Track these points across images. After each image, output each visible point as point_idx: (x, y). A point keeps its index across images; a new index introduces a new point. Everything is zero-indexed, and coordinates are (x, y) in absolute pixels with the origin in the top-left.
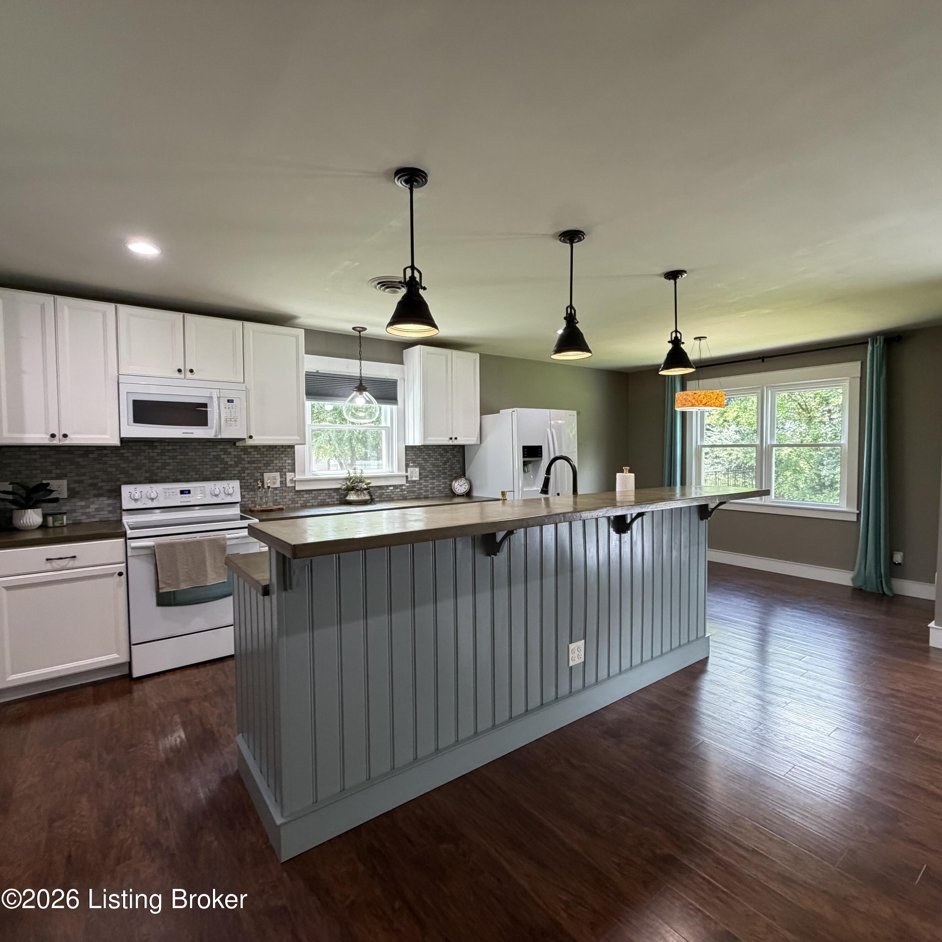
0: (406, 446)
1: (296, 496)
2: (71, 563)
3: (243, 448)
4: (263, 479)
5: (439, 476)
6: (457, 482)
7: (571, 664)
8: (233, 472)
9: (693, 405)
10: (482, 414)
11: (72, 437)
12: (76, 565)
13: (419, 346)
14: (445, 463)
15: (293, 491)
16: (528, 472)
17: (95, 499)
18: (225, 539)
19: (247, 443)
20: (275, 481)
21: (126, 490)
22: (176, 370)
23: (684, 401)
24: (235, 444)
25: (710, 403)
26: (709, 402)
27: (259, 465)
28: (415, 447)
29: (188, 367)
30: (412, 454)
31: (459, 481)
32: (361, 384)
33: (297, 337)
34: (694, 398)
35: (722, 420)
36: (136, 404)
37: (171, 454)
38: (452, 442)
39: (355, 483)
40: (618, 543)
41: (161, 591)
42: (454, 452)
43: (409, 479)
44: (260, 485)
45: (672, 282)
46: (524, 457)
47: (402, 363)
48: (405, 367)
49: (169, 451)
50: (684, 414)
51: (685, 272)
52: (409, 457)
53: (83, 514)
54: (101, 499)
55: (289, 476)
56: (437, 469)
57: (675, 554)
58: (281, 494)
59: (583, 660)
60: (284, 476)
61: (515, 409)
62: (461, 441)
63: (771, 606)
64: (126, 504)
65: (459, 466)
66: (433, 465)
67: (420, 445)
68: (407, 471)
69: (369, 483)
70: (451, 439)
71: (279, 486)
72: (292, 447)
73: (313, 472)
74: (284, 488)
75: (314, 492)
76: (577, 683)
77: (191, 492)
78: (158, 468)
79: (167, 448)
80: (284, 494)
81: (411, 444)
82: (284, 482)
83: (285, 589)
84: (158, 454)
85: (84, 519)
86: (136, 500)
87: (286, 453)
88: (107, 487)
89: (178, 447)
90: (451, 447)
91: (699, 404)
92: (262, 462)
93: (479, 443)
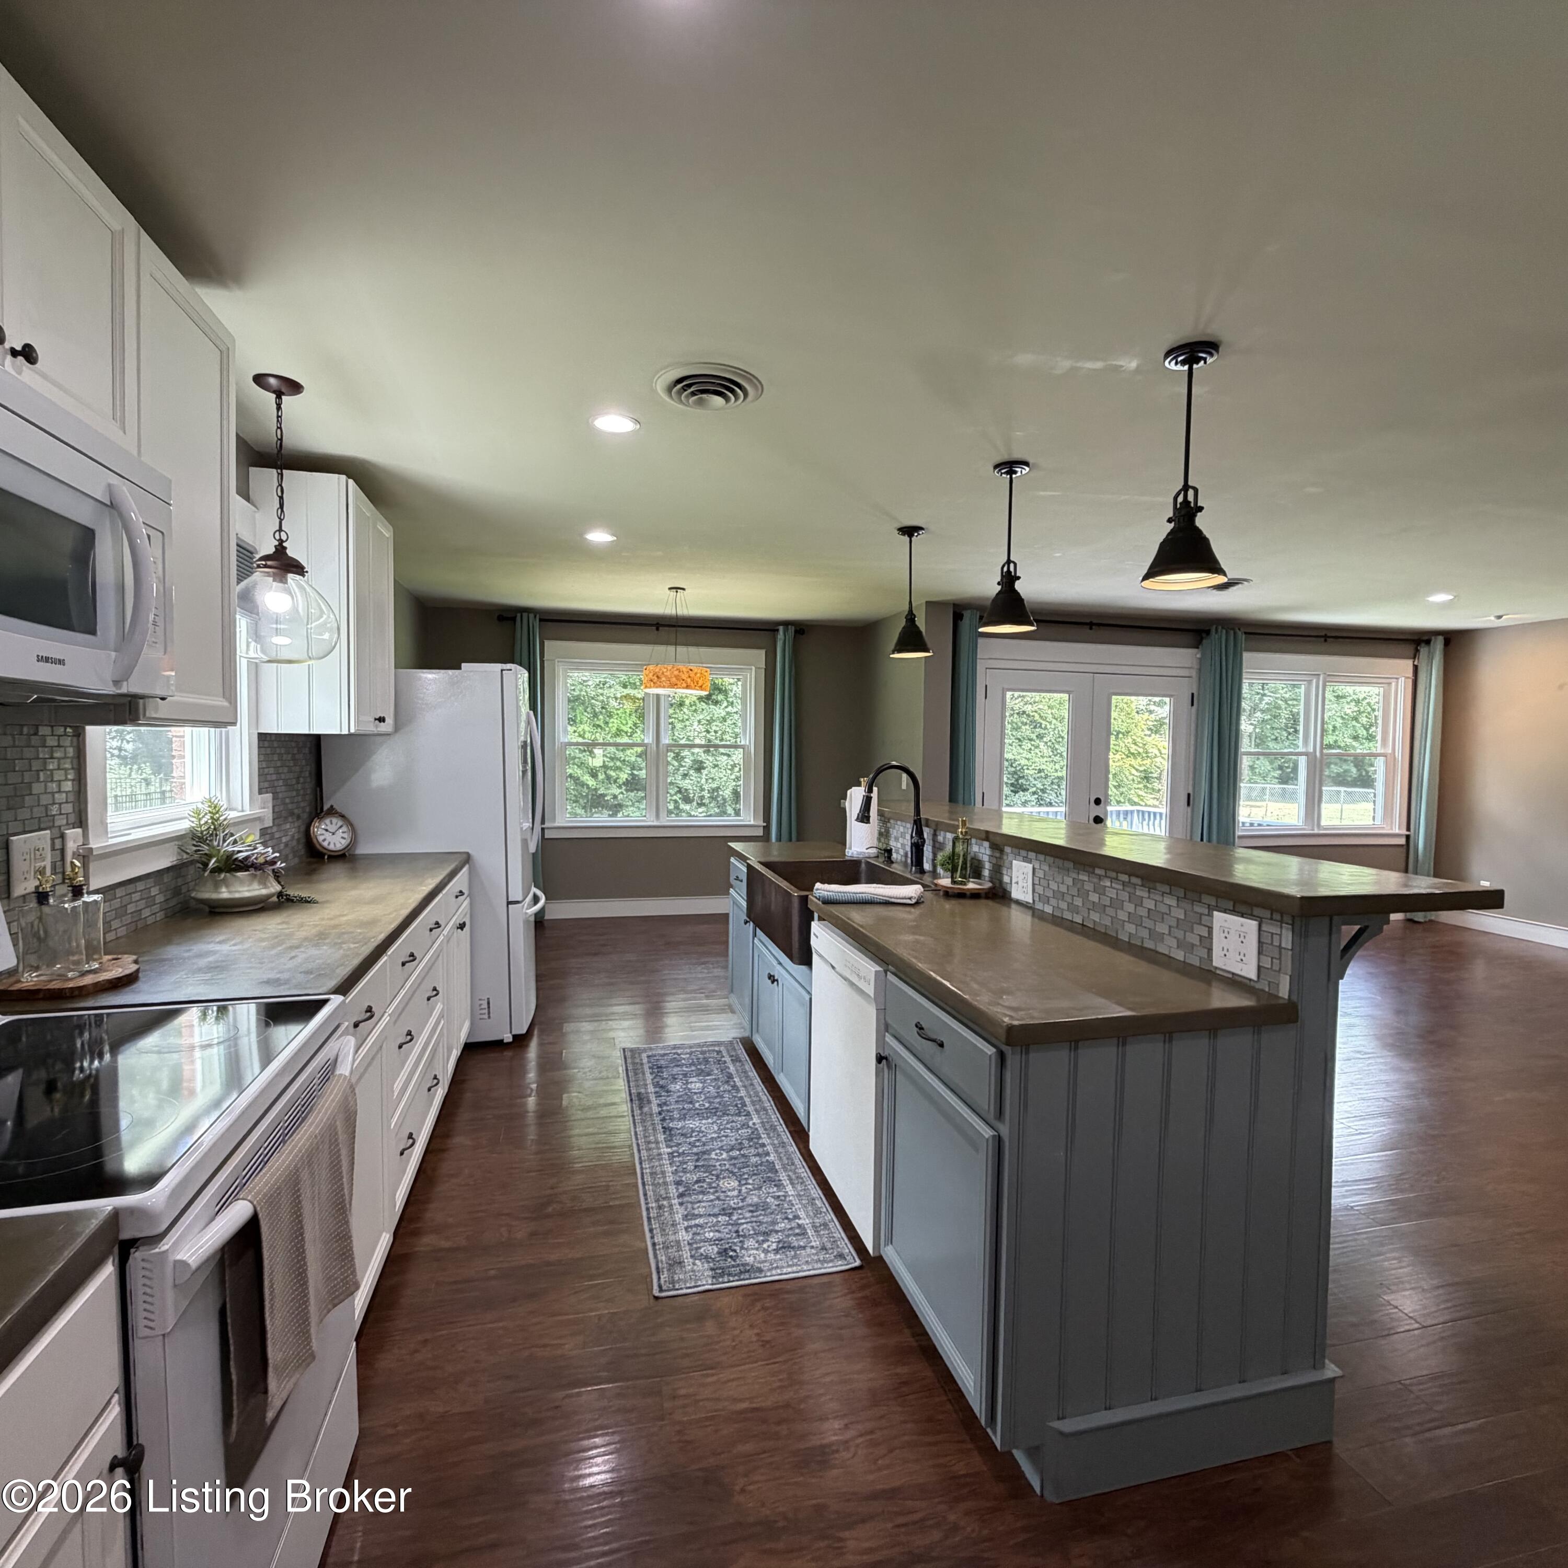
0: (260, 735)
5: (290, 812)
6: (321, 825)
13: (341, 476)
14: (297, 780)
20: (39, 864)
30: (269, 758)
32: (282, 549)
33: (225, 353)
38: (378, 728)
42: (306, 751)
43: (262, 826)
45: (908, 539)
52: (262, 765)
55: (72, 840)
56: (290, 794)
60: (59, 842)
61: (509, 666)
65: (311, 784)
66: (286, 785)
68: (260, 805)
70: (375, 720)
82: (60, 866)
87: (59, 754)
93: (391, 730)
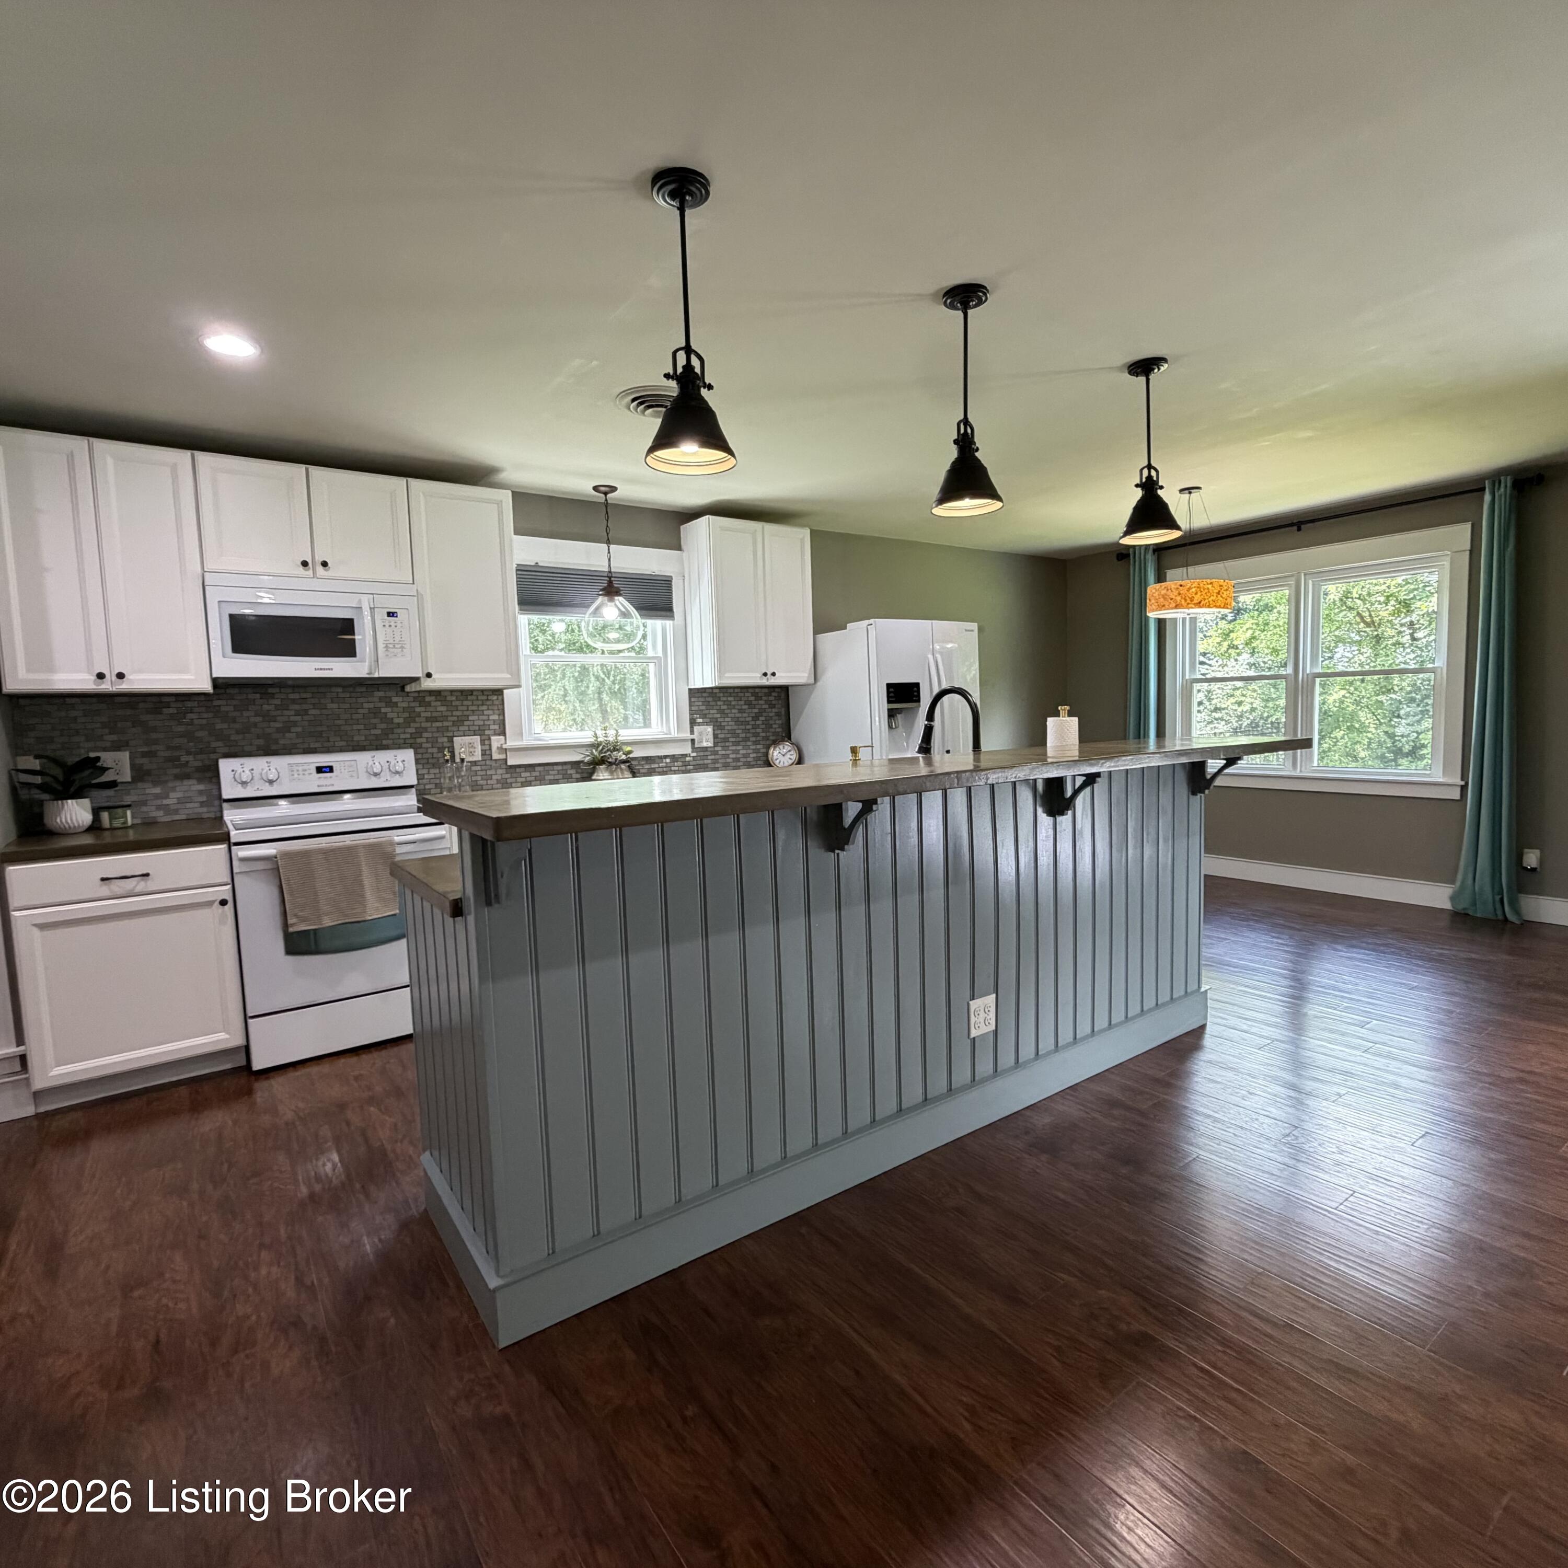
0: (690, 690)
1: (509, 775)
2: (141, 885)
3: (416, 695)
4: (453, 747)
5: (746, 739)
6: (777, 749)
7: (974, 1033)
8: (402, 736)
9: (1177, 606)
10: (816, 632)
11: (131, 677)
12: (150, 889)
13: (707, 516)
14: (756, 718)
15: (504, 766)
16: (896, 727)
17: (178, 783)
18: (392, 844)
19: (422, 686)
20: (471, 750)
21: (226, 766)
22: (299, 563)
23: (1162, 600)
24: (403, 688)
25: (1207, 601)
26: (1205, 599)
27: (446, 724)
28: (703, 690)
29: (319, 558)
30: (700, 703)
31: (781, 747)
32: (610, 582)
33: (499, 504)
34: (1179, 594)
35: (1225, 644)
36: (235, 620)
37: (297, 707)
38: (768, 679)
39: (605, 752)
40: (1051, 832)
41: (291, 930)
42: (771, 698)
43: (696, 746)
44: (448, 757)
45: (1142, 379)
46: (889, 702)
47: (679, 548)
48: (685, 554)
49: (294, 701)
50: (1161, 623)
51: (1164, 360)
52: (696, 708)
53: (159, 808)
54: (186, 782)
55: (496, 741)
56: (743, 727)
57: (1148, 851)
58: (484, 773)
59: (994, 1028)
60: (487, 742)
61: (872, 621)
62: (780, 680)
63: (1312, 944)
64: (228, 792)
65: (780, 722)
66: (737, 721)
67: (714, 685)
68: (692, 732)
69: (630, 752)
70: (765, 674)
71: (480, 759)
72: (498, 692)
73: (536, 735)
74: (488, 762)
75: (537, 769)
76: (985, 1067)
77: (334, 769)
78: (278, 730)
79: (292, 696)
80: (489, 772)
81: (699, 685)
82: (488, 752)
83: (489, 903)
84: (277, 707)
85: (161, 816)
86: (244, 783)
87: (488, 703)
88: (194, 762)
89: (309, 695)
90: (766, 690)
91: (1188, 604)
92: (450, 718)
93: (812, 681)
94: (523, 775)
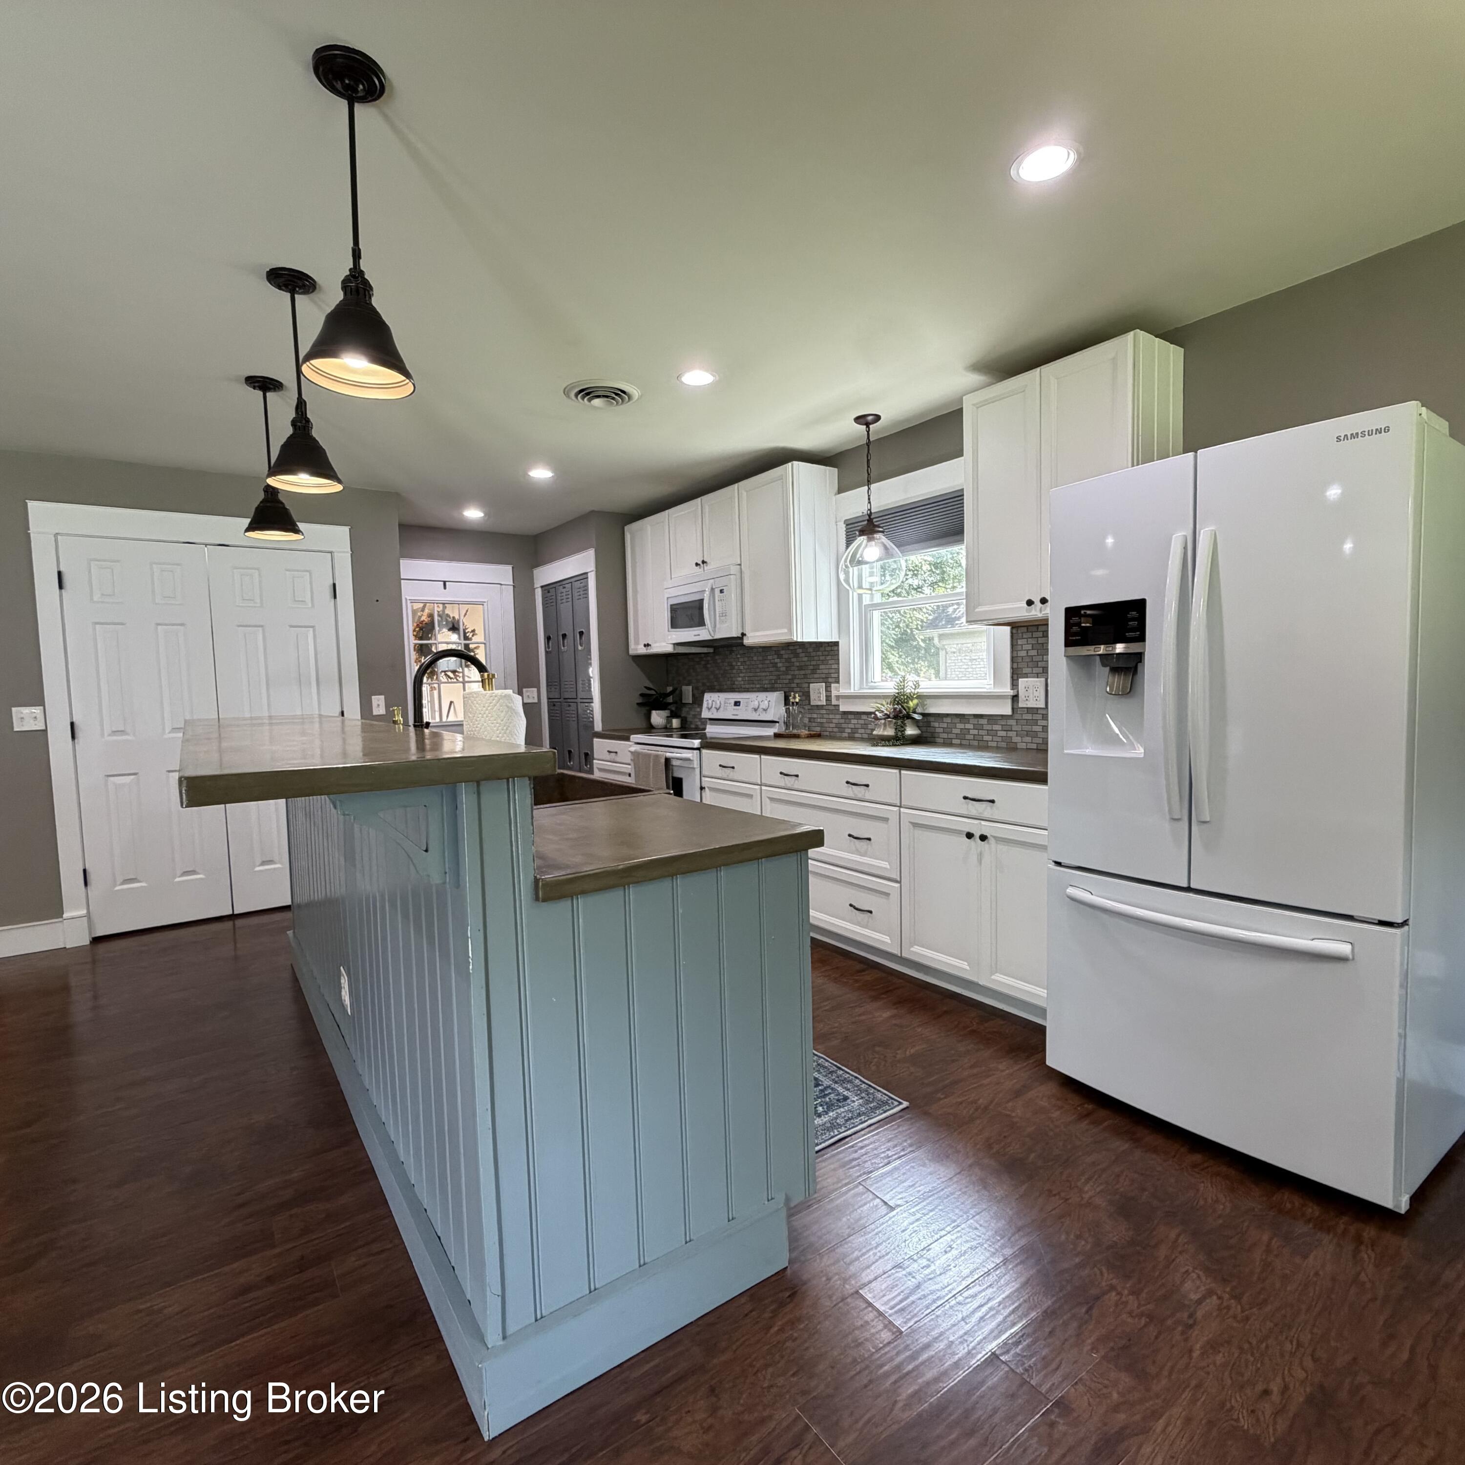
1: (843, 721)
3: (793, 648)
4: (809, 692)
8: (785, 682)
11: (652, 646)
15: (837, 712)
20: (819, 695)
21: (706, 697)
22: (695, 565)
27: (807, 672)
29: (703, 559)
30: (1030, 647)
32: (871, 524)
33: (782, 479)
37: (743, 660)
38: (1038, 611)
43: (1019, 705)
46: (1070, 643)
49: (741, 655)
52: (1023, 653)
53: (699, 720)
55: (834, 688)
58: (827, 717)
60: (828, 689)
64: (707, 714)
68: (1014, 685)
70: (1030, 603)
71: (825, 704)
72: (837, 645)
74: (829, 707)
75: (862, 717)
79: (740, 652)
82: (829, 698)
84: (735, 659)
86: (709, 709)
87: (833, 653)
94: (853, 721)
